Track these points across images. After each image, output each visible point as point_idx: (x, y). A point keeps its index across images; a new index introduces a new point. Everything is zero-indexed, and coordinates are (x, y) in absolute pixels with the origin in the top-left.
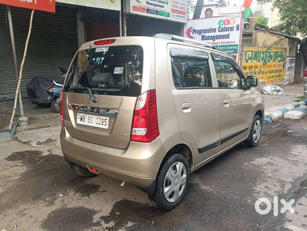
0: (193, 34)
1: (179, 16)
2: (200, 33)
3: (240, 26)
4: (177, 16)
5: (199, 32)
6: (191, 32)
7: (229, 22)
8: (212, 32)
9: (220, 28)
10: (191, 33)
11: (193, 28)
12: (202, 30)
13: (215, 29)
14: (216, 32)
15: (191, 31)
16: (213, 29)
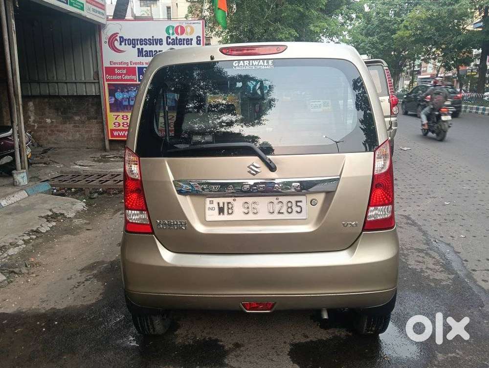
0: (121, 44)
1: (97, 12)
2: (133, 44)
3: (201, 39)
4: (94, 10)
5: (133, 42)
6: (116, 42)
7: (183, 31)
8: (157, 44)
9: (170, 39)
10: (117, 44)
11: (119, 35)
12: (137, 40)
13: (160, 39)
14: (162, 44)
15: (116, 40)
16: (158, 39)
